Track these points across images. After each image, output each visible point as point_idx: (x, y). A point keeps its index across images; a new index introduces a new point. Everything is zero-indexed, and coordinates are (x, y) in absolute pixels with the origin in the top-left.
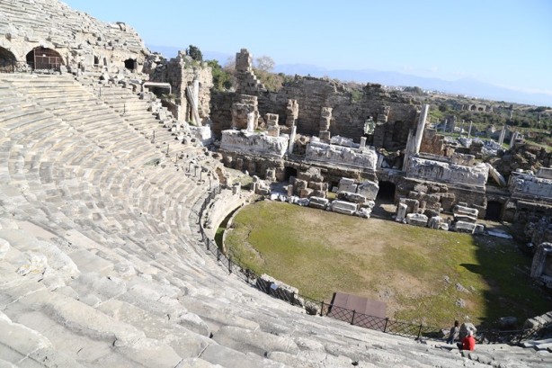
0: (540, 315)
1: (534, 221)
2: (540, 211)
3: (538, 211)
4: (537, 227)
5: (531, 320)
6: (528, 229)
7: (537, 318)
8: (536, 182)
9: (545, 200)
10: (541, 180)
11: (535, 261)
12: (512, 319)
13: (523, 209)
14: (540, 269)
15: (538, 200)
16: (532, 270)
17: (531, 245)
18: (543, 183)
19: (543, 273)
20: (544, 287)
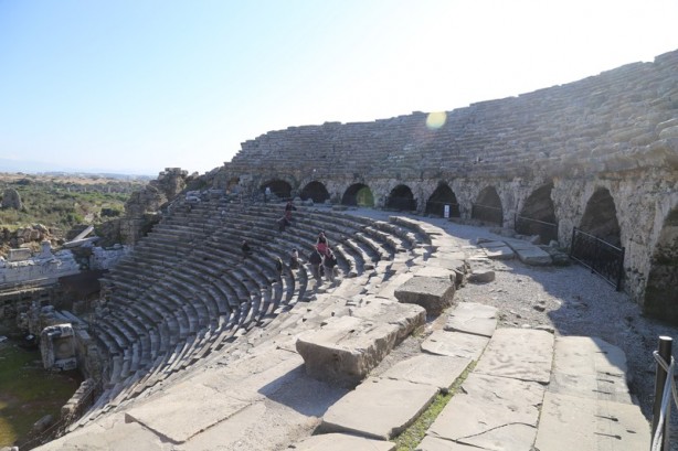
0: (71, 397)
1: (25, 310)
2: (27, 298)
3: (24, 299)
4: (30, 316)
5: (66, 406)
6: (21, 321)
7: (70, 401)
8: (11, 267)
9: (27, 284)
10: (15, 264)
11: (43, 351)
12: (47, 418)
13: (7, 302)
14: (52, 357)
15: (20, 286)
16: (44, 361)
17: (31, 337)
18: (18, 267)
19: (56, 359)
20: (63, 372)
